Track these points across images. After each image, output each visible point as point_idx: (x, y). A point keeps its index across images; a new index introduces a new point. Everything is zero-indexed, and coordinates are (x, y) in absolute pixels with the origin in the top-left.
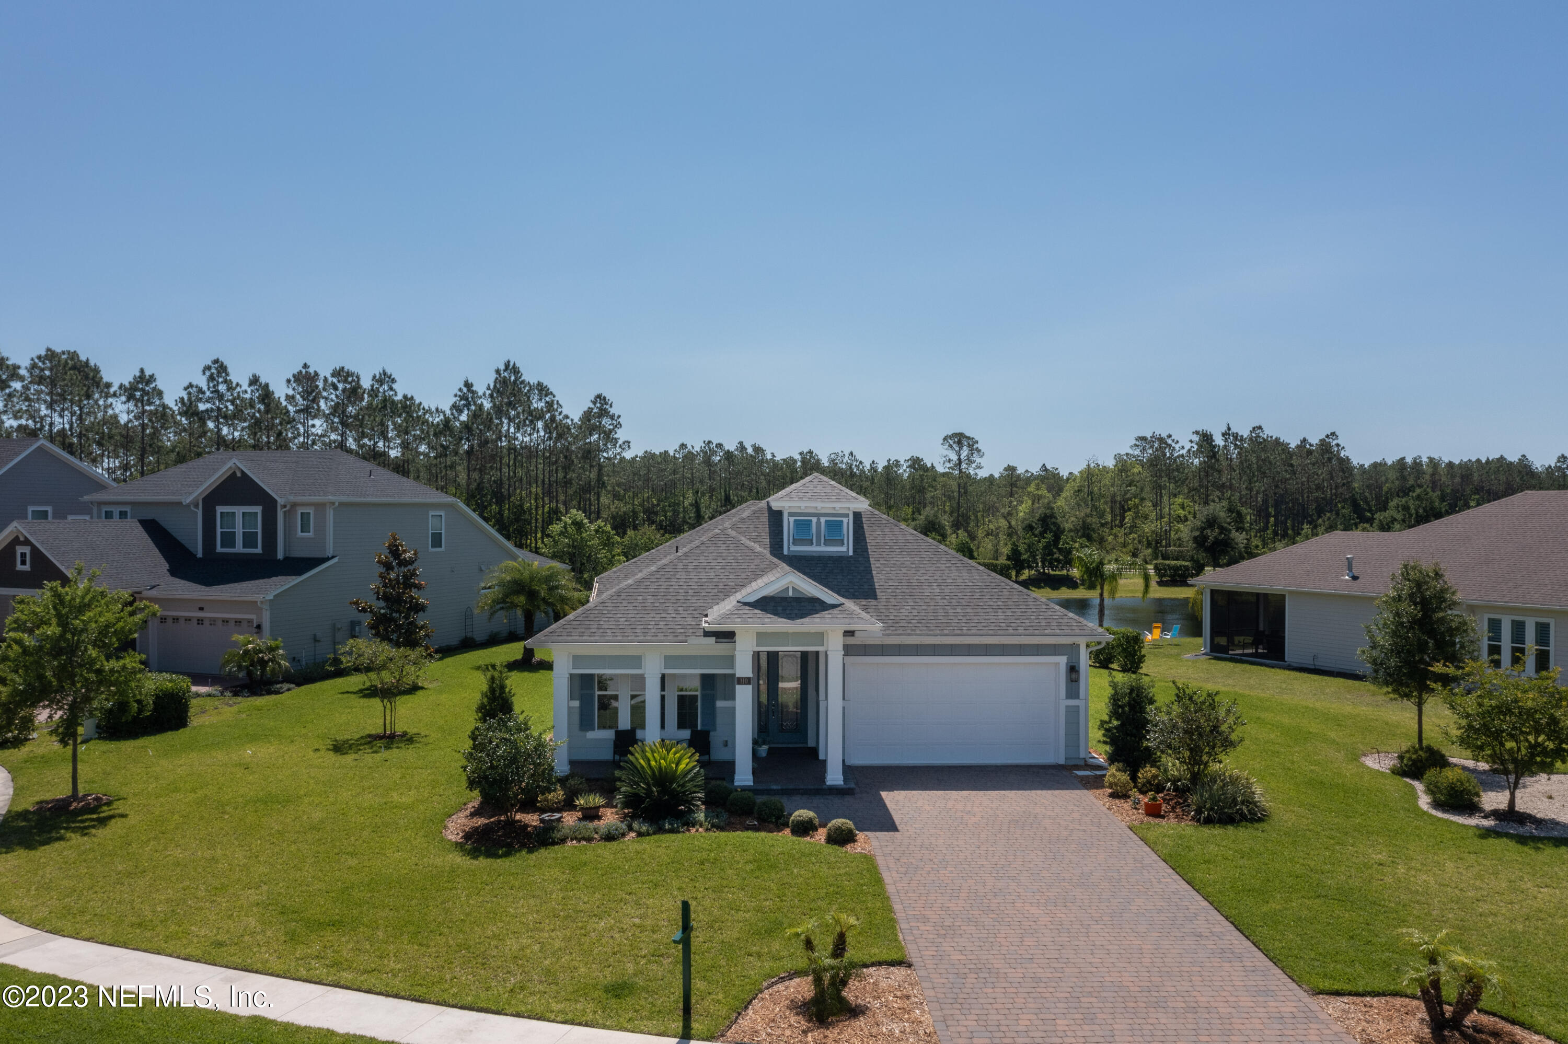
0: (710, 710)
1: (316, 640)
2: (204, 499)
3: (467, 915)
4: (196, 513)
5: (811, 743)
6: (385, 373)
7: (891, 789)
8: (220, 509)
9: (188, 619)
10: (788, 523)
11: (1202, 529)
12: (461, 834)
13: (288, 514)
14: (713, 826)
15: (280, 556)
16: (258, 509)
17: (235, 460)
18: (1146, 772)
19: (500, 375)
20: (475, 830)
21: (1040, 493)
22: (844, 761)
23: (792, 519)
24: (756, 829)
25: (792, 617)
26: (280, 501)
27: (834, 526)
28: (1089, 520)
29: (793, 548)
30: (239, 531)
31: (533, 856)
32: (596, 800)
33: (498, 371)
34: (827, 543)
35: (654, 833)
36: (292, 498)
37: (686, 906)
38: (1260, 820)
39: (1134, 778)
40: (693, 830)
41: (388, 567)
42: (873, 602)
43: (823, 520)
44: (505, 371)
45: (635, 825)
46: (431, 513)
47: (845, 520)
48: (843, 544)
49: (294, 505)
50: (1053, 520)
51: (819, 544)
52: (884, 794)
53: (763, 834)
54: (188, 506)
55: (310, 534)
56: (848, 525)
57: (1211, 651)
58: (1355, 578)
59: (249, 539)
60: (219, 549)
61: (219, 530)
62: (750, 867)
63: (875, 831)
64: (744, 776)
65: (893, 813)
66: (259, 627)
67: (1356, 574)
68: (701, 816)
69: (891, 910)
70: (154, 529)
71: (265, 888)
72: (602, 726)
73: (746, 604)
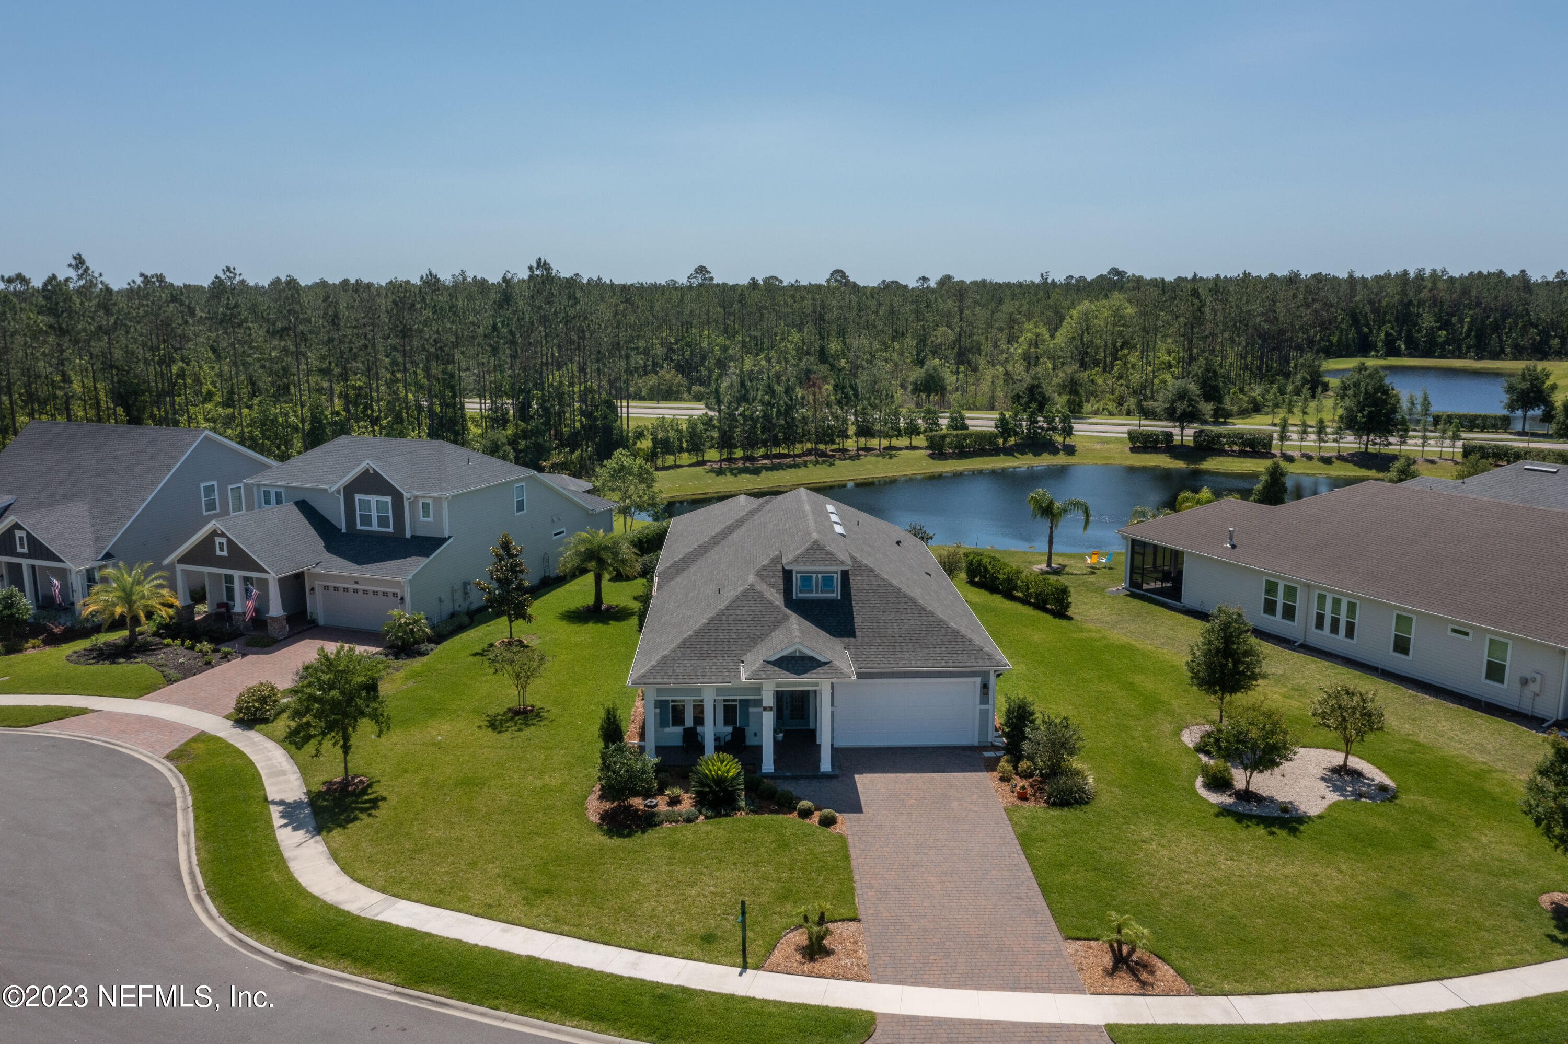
0: (746, 714)
1: (440, 601)
2: (344, 488)
3: (618, 885)
4: (339, 499)
5: (811, 727)
6: (431, 275)
7: (861, 773)
8: (358, 497)
9: (346, 590)
10: (796, 578)
11: (1173, 401)
12: (598, 816)
13: (413, 503)
14: (751, 811)
15: (408, 535)
16: (388, 499)
17: (367, 461)
18: (1024, 764)
19: (533, 272)
20: (606, 812)
21: (1038, 330)
22: (832, 745)
23: (799, 576)
24: (777, 812)
25: (799, 672)
26: (406, 495)
27: (828, 580)
28: (1077, 375)
29: (800, 595)
30: (374, 514)
31: (646, 836)
32: (678, 791)
33: (531, 268)
34: (822, 592)
35: (715, 817)
36: (415, 493)
37: (743, 903)
38: (1086, 803)
39: (1015, 767)
40: (739, 813)
41: (501, 559)
42: (853, 640)
43: (820, 576)
44: (537, 268)
45: (704, 811)
46: (516, 486)
47: (835, 576)
48: (833, 592)
49: (416, 497)
50: (1040, 390)
51: (817, 592)
52: (856, 776)
53: (781, 816)
54: (333, 493)
55: (431, 519)
56: (837, 579)
57: (1130, 586)
58: (1234, 547)
59: (383, 521)
60: (359, 527)
61: (358, 513)
62: (774, 846)
63: (849, 812)
64: (768, 765)
65: (861, 795)
66: (402, 599)
67: (1235, 543)
68: (742, 804)
69: (851, 880)
70: (304, 507)
71: (497, 862)
72: (674, 724)
73: (769, 662)
